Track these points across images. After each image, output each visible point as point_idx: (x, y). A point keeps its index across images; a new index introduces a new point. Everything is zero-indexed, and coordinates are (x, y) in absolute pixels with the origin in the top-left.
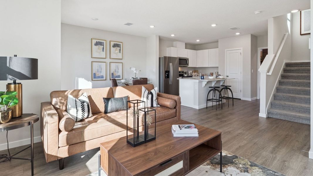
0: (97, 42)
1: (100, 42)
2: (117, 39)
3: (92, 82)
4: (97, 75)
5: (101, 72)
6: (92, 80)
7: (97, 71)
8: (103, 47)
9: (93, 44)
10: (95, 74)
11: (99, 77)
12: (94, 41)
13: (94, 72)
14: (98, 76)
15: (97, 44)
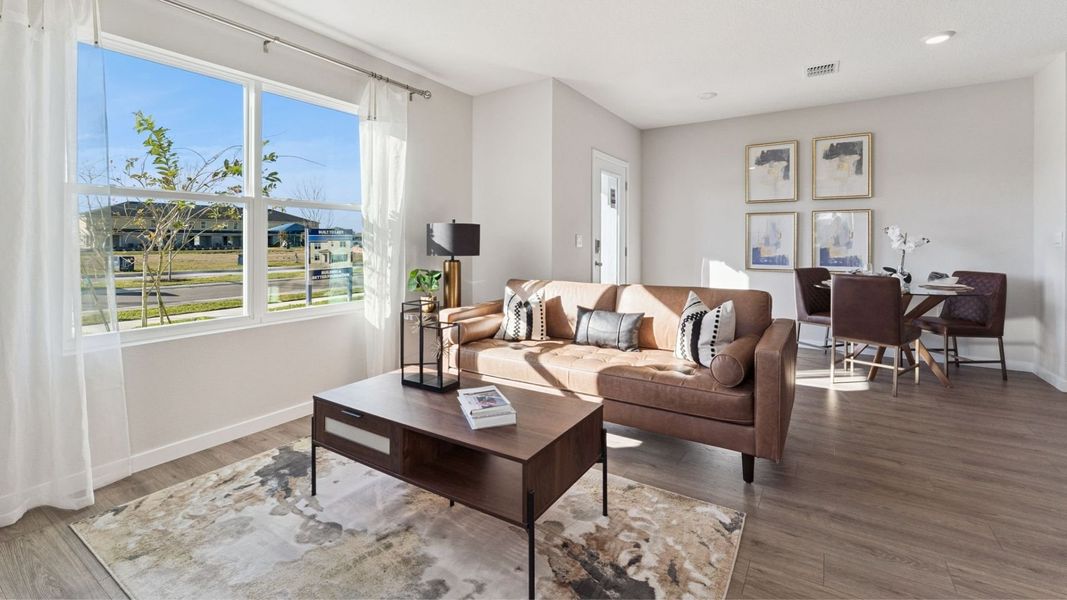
0: (763, 152)
1: (773, 151)
2: (843, 128)
3: (749, 275)
4: (764, 254)
5: (777, 245)
6: (748, 268)
7: (763, 242)
8: (784, 163)
9: (753, 159)
10: (756, 251)
11: (771, 261)
12: (756, 153)
13: (754, 244)
14: (768, 258)
15: (763, 159)
